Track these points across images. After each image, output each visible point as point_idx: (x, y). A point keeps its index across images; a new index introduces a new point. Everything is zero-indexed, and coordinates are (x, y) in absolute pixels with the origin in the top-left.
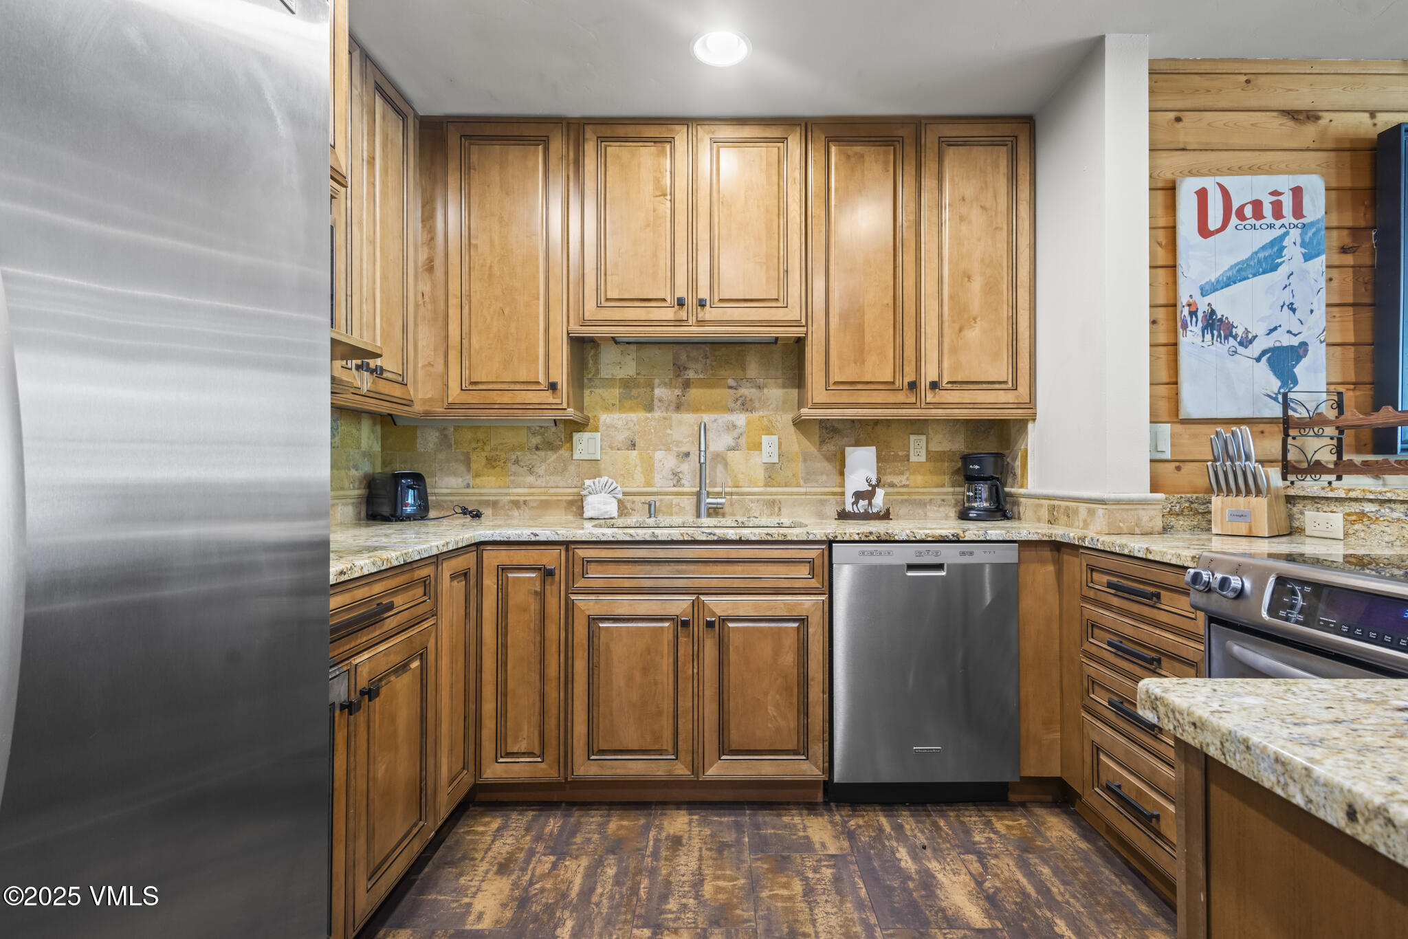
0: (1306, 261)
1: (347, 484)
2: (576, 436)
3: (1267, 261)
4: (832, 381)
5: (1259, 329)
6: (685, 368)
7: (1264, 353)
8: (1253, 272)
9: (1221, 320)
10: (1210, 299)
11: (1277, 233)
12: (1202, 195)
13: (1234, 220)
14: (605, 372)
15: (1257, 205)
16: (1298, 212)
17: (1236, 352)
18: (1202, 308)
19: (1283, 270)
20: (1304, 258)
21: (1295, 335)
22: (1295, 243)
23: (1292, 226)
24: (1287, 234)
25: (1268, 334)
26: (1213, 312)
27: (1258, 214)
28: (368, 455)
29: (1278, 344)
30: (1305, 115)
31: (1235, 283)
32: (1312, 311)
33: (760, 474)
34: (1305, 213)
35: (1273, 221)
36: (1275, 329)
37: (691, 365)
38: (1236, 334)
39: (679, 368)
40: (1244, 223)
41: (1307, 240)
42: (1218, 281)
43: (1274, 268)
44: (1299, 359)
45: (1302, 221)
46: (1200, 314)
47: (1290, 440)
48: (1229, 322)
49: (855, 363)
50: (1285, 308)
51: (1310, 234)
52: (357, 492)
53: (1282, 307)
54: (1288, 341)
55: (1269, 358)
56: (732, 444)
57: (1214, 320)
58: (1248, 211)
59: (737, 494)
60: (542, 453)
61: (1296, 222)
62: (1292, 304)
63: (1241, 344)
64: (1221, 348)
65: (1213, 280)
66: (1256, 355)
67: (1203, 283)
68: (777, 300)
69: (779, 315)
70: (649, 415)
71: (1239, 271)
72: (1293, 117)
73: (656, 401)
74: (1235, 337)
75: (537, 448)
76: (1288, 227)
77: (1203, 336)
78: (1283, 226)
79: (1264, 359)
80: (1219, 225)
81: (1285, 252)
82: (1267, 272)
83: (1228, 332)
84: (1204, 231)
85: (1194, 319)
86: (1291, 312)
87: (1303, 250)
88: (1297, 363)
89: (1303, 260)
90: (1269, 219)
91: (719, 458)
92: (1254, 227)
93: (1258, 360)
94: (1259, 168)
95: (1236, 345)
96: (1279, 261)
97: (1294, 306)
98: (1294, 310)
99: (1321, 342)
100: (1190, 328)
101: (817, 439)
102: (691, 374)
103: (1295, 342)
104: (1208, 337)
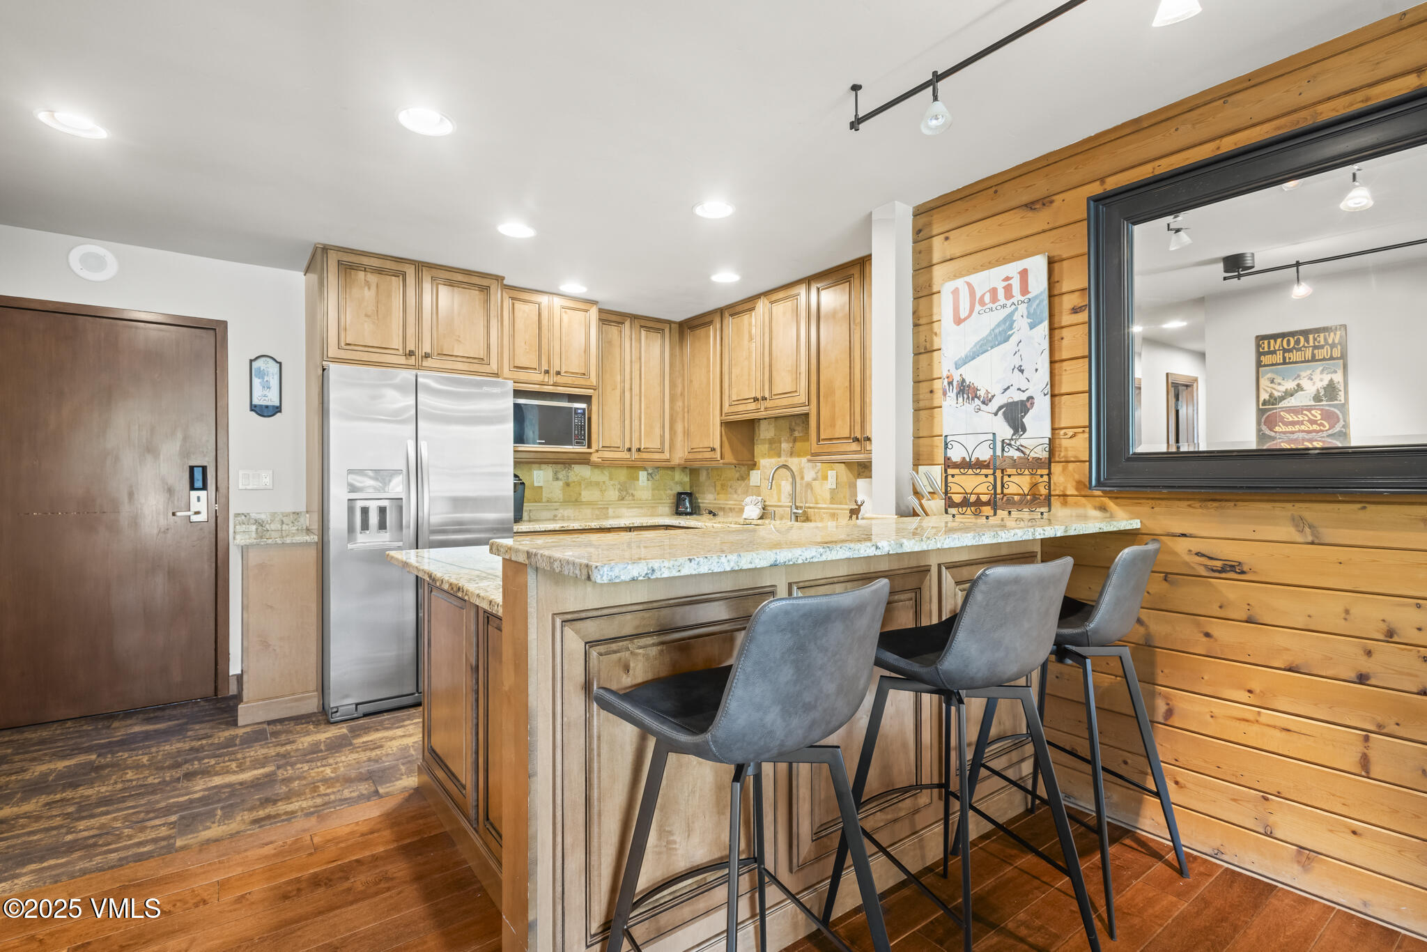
0: (1031, 329)
1: (664, 497)
2: (751, 472)
3: (1001, 335)
4: (822, 437)
5: (996, 389)
6: (794, 430)
7: (1000, 408)
8: (990, 345)
9: (969, 386)
10: (961, 371)
11: (1008, 310)
12: (956, 292)
13: (978, 307)
14: (762, 437)
15: (994, 292)
16: (1024, 290)
17: (980, 410)
18: (957, 379)
19: (1014, 340)
20: (1030, 326)
21: (1024, 391)
22: (1022, 316)
23: (1020, 302)
24: (1016, 309)
25: (1003, 393)
26: (964, 381)
27: (994, 299)
28: (681, 483)
29: (1010, 400)
30: (1041, 202)
31: (978, 356)
32: (1037, 370)
33: (828, 496)
34: (1030, 290)
35: (1005, 302)
36: (1008, 388)
37: (797, 428)
38: (980, 396)
39: (792, 430)
40: (984, 308)
41: (1032, 311)
42: (966, 357)
43: (1007, 339)
44: (1026, 411)
45: (1029, 296)
46: (955, 383)
47: (950, 478)
48: (974, 387)
49: (831, 426)
50: (1016, 370)
51: (1034, 306)
52: (672, 501)
53: (1013, 369)
54: (1020, 397)
55: (1004, 413)
56: (815, 476)
57: (964, 386)
58: (987, 298)
59: (817, 508)
60: (739, 482)
61: (1023, 298)
62: (1021, 366)
63: (983, 403)
64: (970, 407)
65: (963, 356)
66: (994, 411)
67: (956, 359)
68: (796, 391)
69: (796, 400)
70: (779, 459)
71: (981, 347)
72: (1031, 209)
73: (782, 452)
74: (979, 398)
75: (738, 480)
76: (1016, 304)
77: (957, 400)
78: (1013, 304)
79: (1000, 413)
80: (967, 314)
81: (1015, 325)
82: (1001, 344)
83: (974, 395)
84: (958, 321)
85: (951, 387)
86: (1020, 373)
87: (1029, 321)
88: (1025, 414)
89: (1029, 329)
90: (1002, 300)
91: (809, 485)
92: (991, 310)
93: (996, 414)
94: (1004, 259)
95: (980, 403)
96: (1010, 333)
97: (1022, 368)
98: (1022, 371)
99: (1045, 395)
100: (948, 394)
101: (856, 473)
102: (796, 434)
103: (1023, 397)
104: (960, 399)
